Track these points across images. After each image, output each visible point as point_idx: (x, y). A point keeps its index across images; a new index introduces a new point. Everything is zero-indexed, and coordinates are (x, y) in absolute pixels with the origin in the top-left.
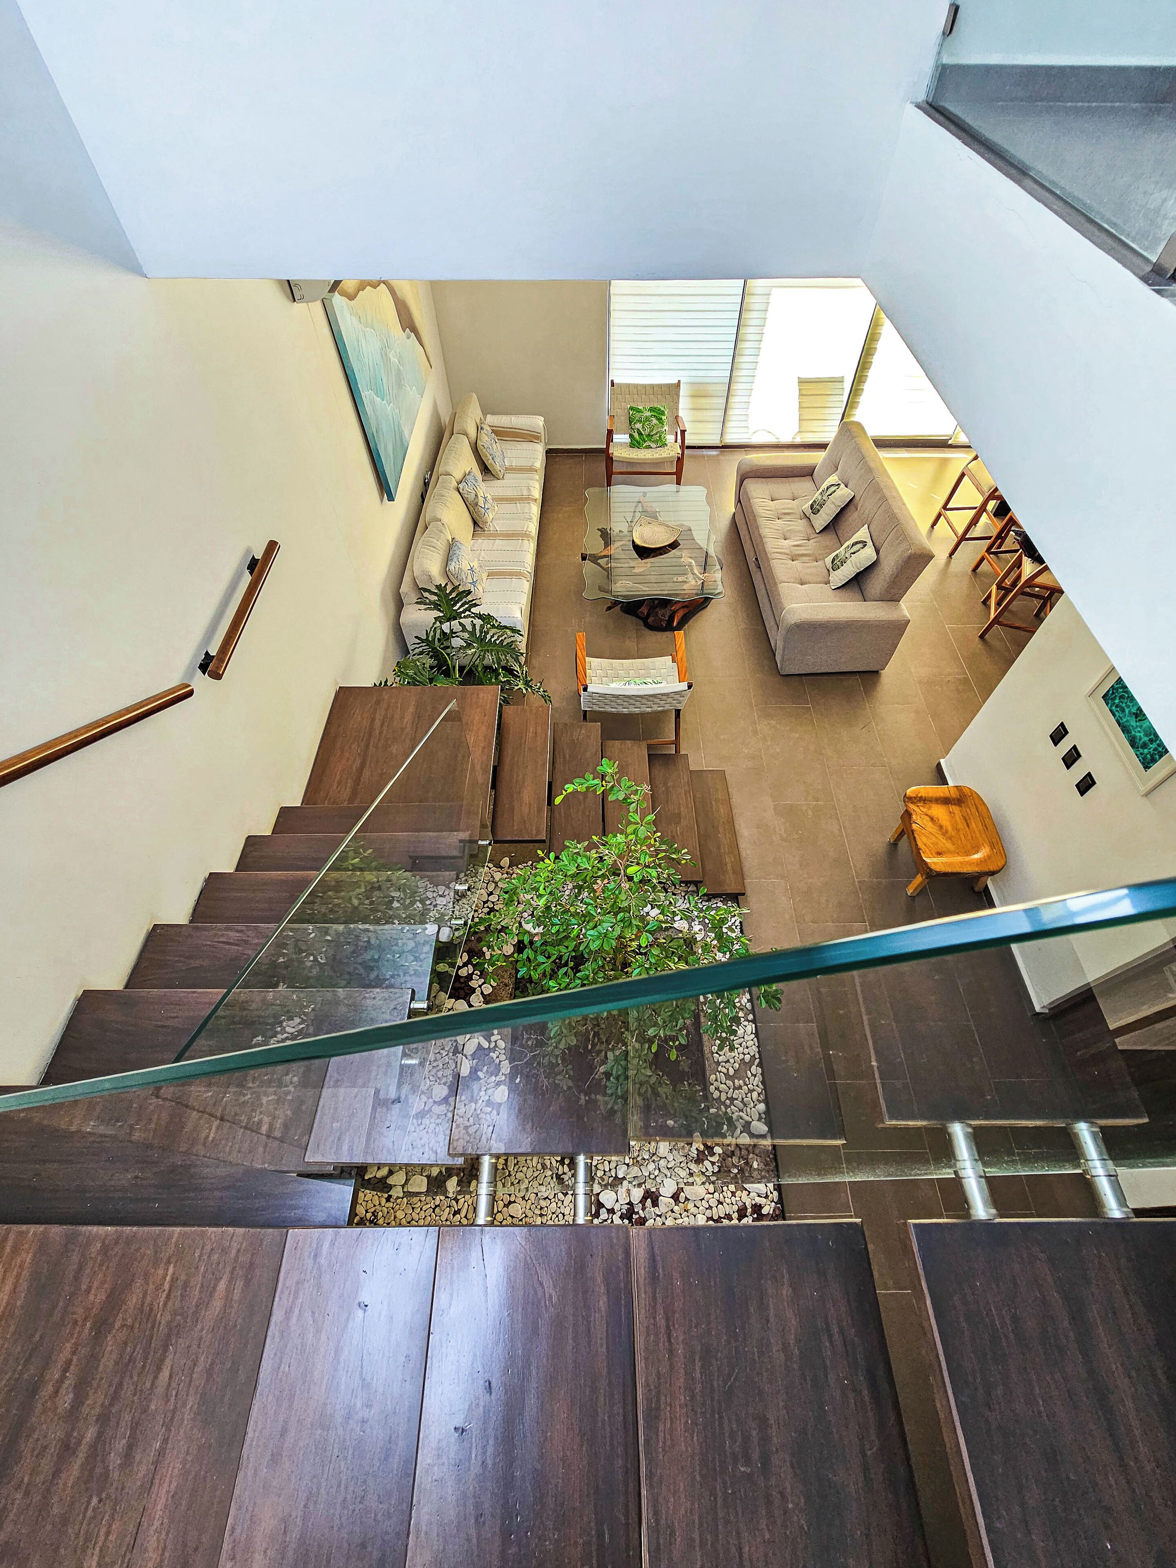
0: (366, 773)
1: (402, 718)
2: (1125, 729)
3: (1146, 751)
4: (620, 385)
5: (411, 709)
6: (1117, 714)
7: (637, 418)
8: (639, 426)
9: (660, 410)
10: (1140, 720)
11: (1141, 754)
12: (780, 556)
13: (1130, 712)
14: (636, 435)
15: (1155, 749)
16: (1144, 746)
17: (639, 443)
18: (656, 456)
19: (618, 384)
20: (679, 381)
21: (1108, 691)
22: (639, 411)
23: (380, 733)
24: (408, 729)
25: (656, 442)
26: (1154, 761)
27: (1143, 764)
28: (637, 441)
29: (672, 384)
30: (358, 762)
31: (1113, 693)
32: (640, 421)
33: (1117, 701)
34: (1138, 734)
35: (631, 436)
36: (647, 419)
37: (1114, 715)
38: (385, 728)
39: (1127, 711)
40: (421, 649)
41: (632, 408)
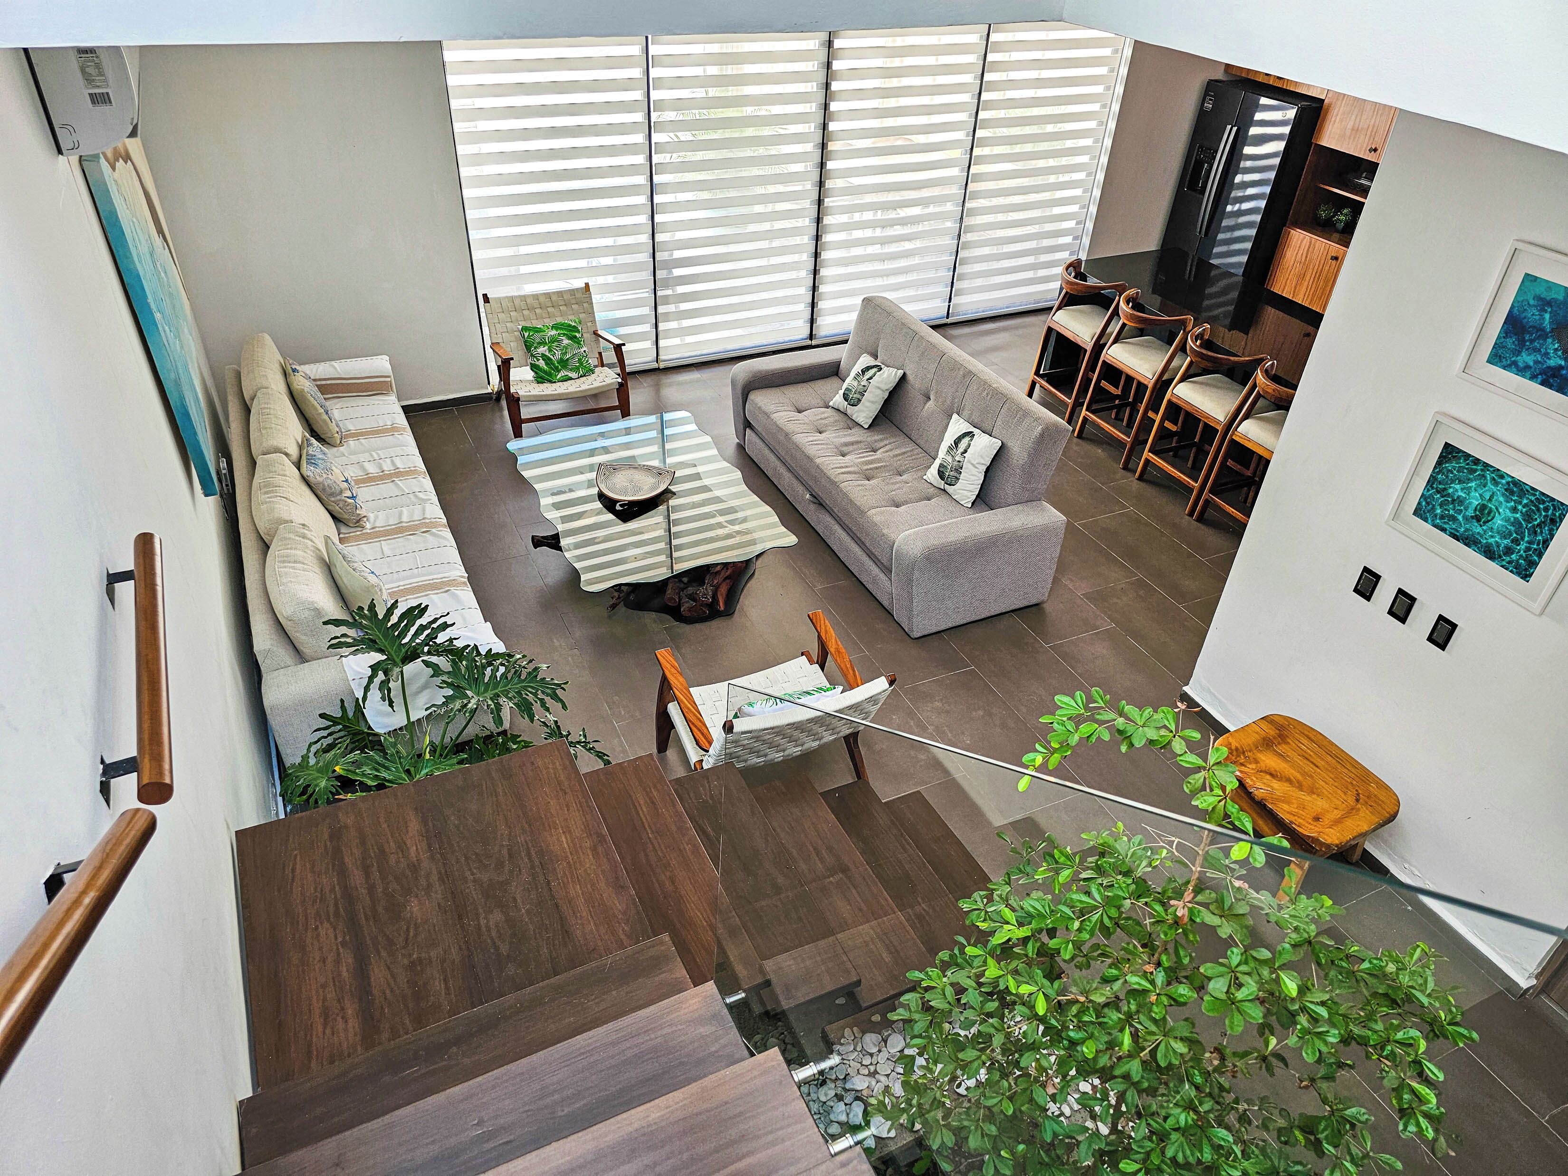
0: (378, 975)
1: (402, 848)
2: (1469, 541)
3: (1514, 556)
4: (499, 300)
5: (414, 826)
6: (1446, 526)
7: (538, 340)
8: (542, 350)
9: (570, 326)
10: (1485, 523)
11: (1509, 562)
12: (849, 477)
13: (1466, 518)
14: (542, 363)
15: (1528, 549)
16: (1508, 551)
17: (550, 374)
18: (584, 387)
19: (495, 299)
20: (587, 285)
21: (1419, 503)
22: (537, 330)
23: (371, 889)
24: (425, 864)
25: (576, 369)
26: (1533, 564)
27: (1518, 574)
28: (545, 372)
29: (577, 289)
30: (348, 958)
31: (1428, 503)
32: (542, 343)
33: (1439, 511)
34: (1492, 540)
35: (534, 367)
36: (553, 340)
37: (1443, 530)
38: (376, 875)
39: (1460, 518)
40: (330, 740)
41: (525, 329)
